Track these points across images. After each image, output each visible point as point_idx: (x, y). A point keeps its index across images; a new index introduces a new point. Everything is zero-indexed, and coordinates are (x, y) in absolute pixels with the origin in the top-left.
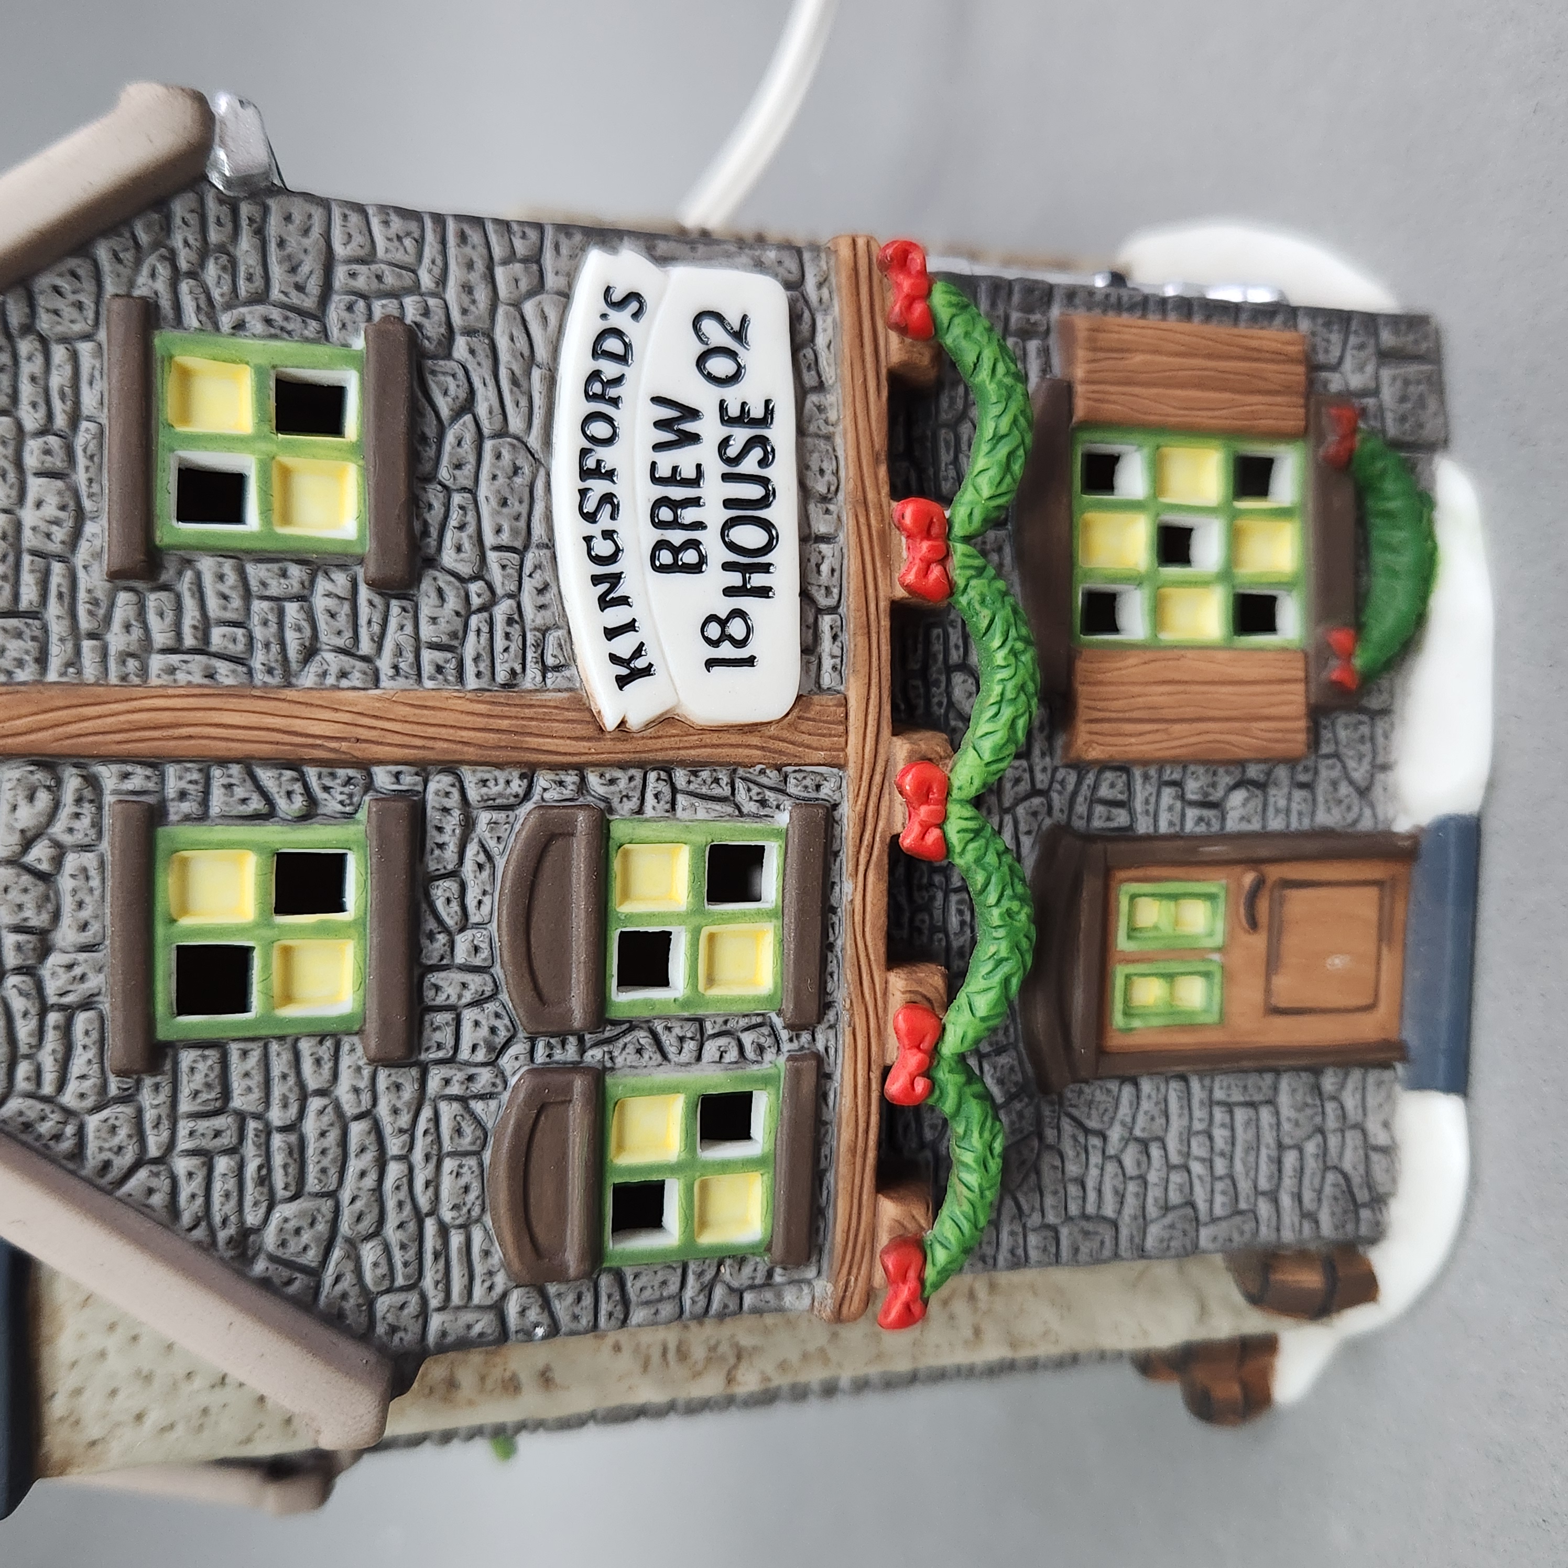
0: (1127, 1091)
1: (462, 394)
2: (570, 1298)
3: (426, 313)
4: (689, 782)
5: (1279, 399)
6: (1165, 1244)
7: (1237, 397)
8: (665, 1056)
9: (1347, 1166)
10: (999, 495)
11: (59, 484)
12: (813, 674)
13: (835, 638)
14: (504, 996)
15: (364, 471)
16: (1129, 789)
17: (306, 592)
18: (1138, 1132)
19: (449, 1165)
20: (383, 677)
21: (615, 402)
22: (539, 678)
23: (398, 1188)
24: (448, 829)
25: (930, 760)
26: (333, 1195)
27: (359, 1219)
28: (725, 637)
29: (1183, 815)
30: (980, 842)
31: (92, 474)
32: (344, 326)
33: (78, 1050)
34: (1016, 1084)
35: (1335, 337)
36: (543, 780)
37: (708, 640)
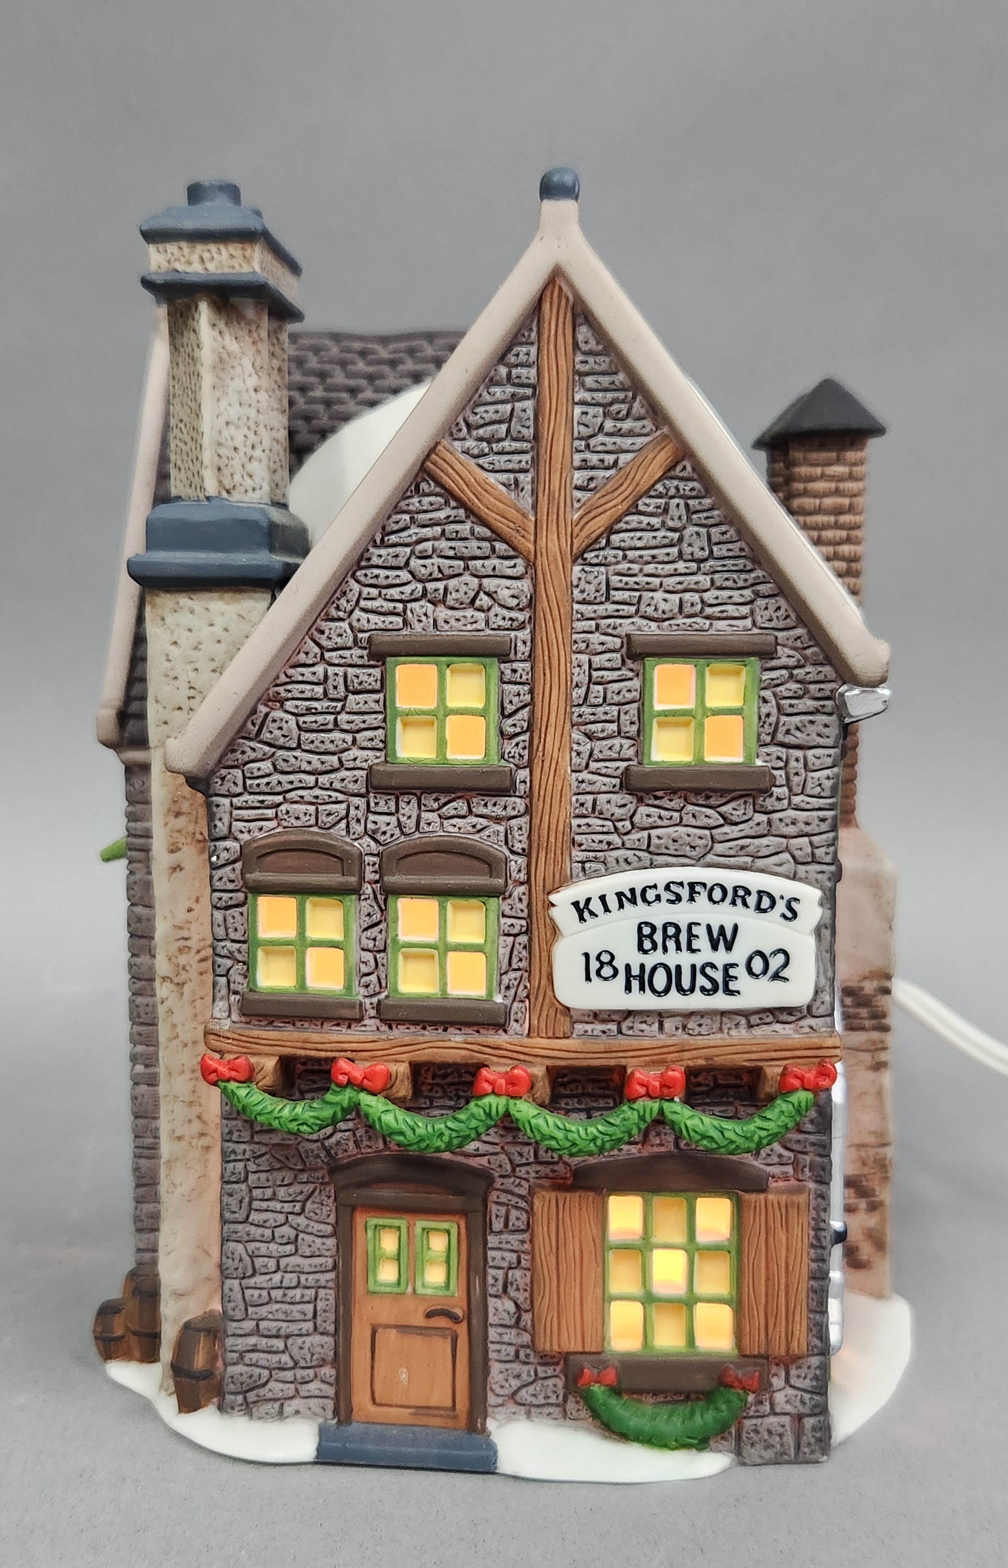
0: (329, 1229)
1: (733, 818)
2: (232, 877)
3: (779, 799)
4: (520, 944)
5: (763, 1337)
6: (230, 1255)
7: (762, 1306)
8: (366, 929)
9: (272, 1385)
10: (688, 1131)
11: (676, 610)
12: (583, 1019)
13: (604, 1032)
14: (403, 839)
15: (689, 765)
16: (516, 1231)
17: (623, 734)
18: (301, 1236)
19: (312, 809)
20: (578, 774)
21: (734, 903)
22: (578, 859)
23: (300, 781)
24: (495, 809)
25: (532, 1088)
26: (299, 746)
27: (285, 760)
28: (602, 964)
29: (499, 1268)
30: (483, 1117)
31: (682, 626)
32: (768, 755)
33: (382, 618)
34: (336, 1154)
35: (807, 1384)
36: (522, 861)
37: (600, 954)
